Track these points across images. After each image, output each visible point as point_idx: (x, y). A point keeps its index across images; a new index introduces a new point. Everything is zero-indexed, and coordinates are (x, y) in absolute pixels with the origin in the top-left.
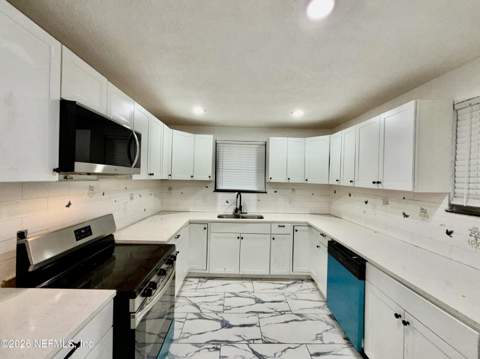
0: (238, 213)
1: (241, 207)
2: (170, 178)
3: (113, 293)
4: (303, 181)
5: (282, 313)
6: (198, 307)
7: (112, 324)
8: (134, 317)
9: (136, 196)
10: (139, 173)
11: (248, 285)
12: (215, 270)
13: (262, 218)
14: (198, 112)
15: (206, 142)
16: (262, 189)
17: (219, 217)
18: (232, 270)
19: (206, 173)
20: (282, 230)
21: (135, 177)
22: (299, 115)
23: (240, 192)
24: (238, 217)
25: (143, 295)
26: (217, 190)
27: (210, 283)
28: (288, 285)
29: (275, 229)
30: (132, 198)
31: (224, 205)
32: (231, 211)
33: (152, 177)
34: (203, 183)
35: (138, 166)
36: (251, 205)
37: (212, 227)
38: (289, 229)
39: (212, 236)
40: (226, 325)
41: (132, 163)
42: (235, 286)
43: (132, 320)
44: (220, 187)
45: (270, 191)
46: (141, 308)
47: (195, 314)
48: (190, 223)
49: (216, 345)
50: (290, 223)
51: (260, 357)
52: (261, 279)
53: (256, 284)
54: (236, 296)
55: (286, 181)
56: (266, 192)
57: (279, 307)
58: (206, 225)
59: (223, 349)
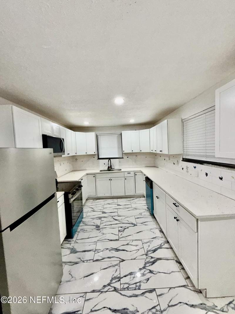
0: (110, 169)
1: (111, 166)
2: (76, 155)
3: (63, 192)
4: (139, 151)
5: (127, 208)
6: (93, 209)
7: (64, 202)
8: (70, 200)
9: (62, 164)
10: (64, 154)
11: (115, 200)
12: (100, 195)
13: (121, 170)
15: (91, 136)
16: (121, 157)
17: (101, 171)
18: (108, 195)
19: (93, 151)
20: (129, 175)
21: (63, 156)
23: (110, 159)
24: (110, 170)
25: (72, 194)
26: (99, 159)
28: (133, 199)
29: (126, 175)
30: (61, 165)
31: (103, 165)
32: (106, 168)
33: (69, 155)
34: (93, 156)
35: (64, 152)
36: (116, 164)
37: (97, 176)
38: (132, 174)
39: (97, 179)
40: (104, 213)
41: (62, 151)
42: (110, 201)
43: (70, 201)
44: (100, 157)
45: (125, 157)
46: (72, 198)
47: (92, 210)
48: (87, 174)
49: (100, 218)
50: (133, 171)
51: (116, 220)
52: (121, 198)
53: (119, 200)
54: (109, 204)
55: (131, 152)
56: (123, 158)
57: (127, 206)
58: (94, 175)
59: (103, 219)
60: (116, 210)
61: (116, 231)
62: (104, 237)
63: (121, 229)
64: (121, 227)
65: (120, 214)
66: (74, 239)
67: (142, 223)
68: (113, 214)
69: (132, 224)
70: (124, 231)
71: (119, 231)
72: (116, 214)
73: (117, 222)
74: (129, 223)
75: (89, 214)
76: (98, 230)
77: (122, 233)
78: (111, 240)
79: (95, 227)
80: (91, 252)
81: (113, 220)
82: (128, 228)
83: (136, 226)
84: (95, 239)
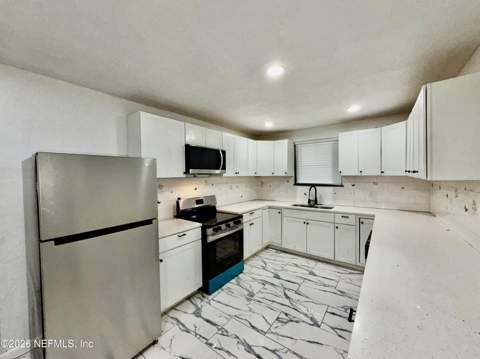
0: (313, 204)
1: (316, 198)
2: (255, 175)
5: (325, 285)
6: (266, 264)
7: (201, 238)
9: (234, 187)
10: (227, 172)
11: (312, 263)
12: (285, 246)
13: (331, 208)
14: (269, 125)
15: (282, 147)
16: (339, 183)
17: (294, 205)
18: (300, 249)
20: (345, 221)
22: (354, 109)
23: (313, 185)
24: (312, 207)
25: (213, 230)
26: (296, 184)
27: (283, 254)
29: (339, 219)
30: (231, 188)
31: (301, 196)
32: (305, 202)
33: (238, 175)
34: (286, 178)
35: (224, 168)
36: (326, 196)
37: (286, 213)
38: (352, 220)
39: (285, 219)
42: (301, 261)
44: (299, 181)
45: (347, 185)
46: (213, 235)
47: (262, 266)
48: (270, 207)
49: (264, 283)
50: (356, 214)
51: (287, 297)
52: (327, 263)
53: (320, 265)
54: (297, 266)
55: (357, 174)
56: (342, 186)
57: (326, 282)
58: (280, 210)
59: (267, 286)
60: (299, 281)
61: (271, 316)
62: (246, 315)
63: (284, 316)
64: (287, 314)
65: (303, 290)
66: (210, 297)
67: (333, 328)
68: (289, 285)
69: (312, 319)
70: (286, 323)
71: (278, 319)
72: (295, 287)
73: (286, 302)
74: (306, 315)
75: (254, 270)
76: (248, 299)
77: (279, 324)
78: (253, 327)
79: (247, 293)
80: (214, 328)
81: (282, 294)
82: (297, 322)
83: (315, 328)
84: (233, 312)
